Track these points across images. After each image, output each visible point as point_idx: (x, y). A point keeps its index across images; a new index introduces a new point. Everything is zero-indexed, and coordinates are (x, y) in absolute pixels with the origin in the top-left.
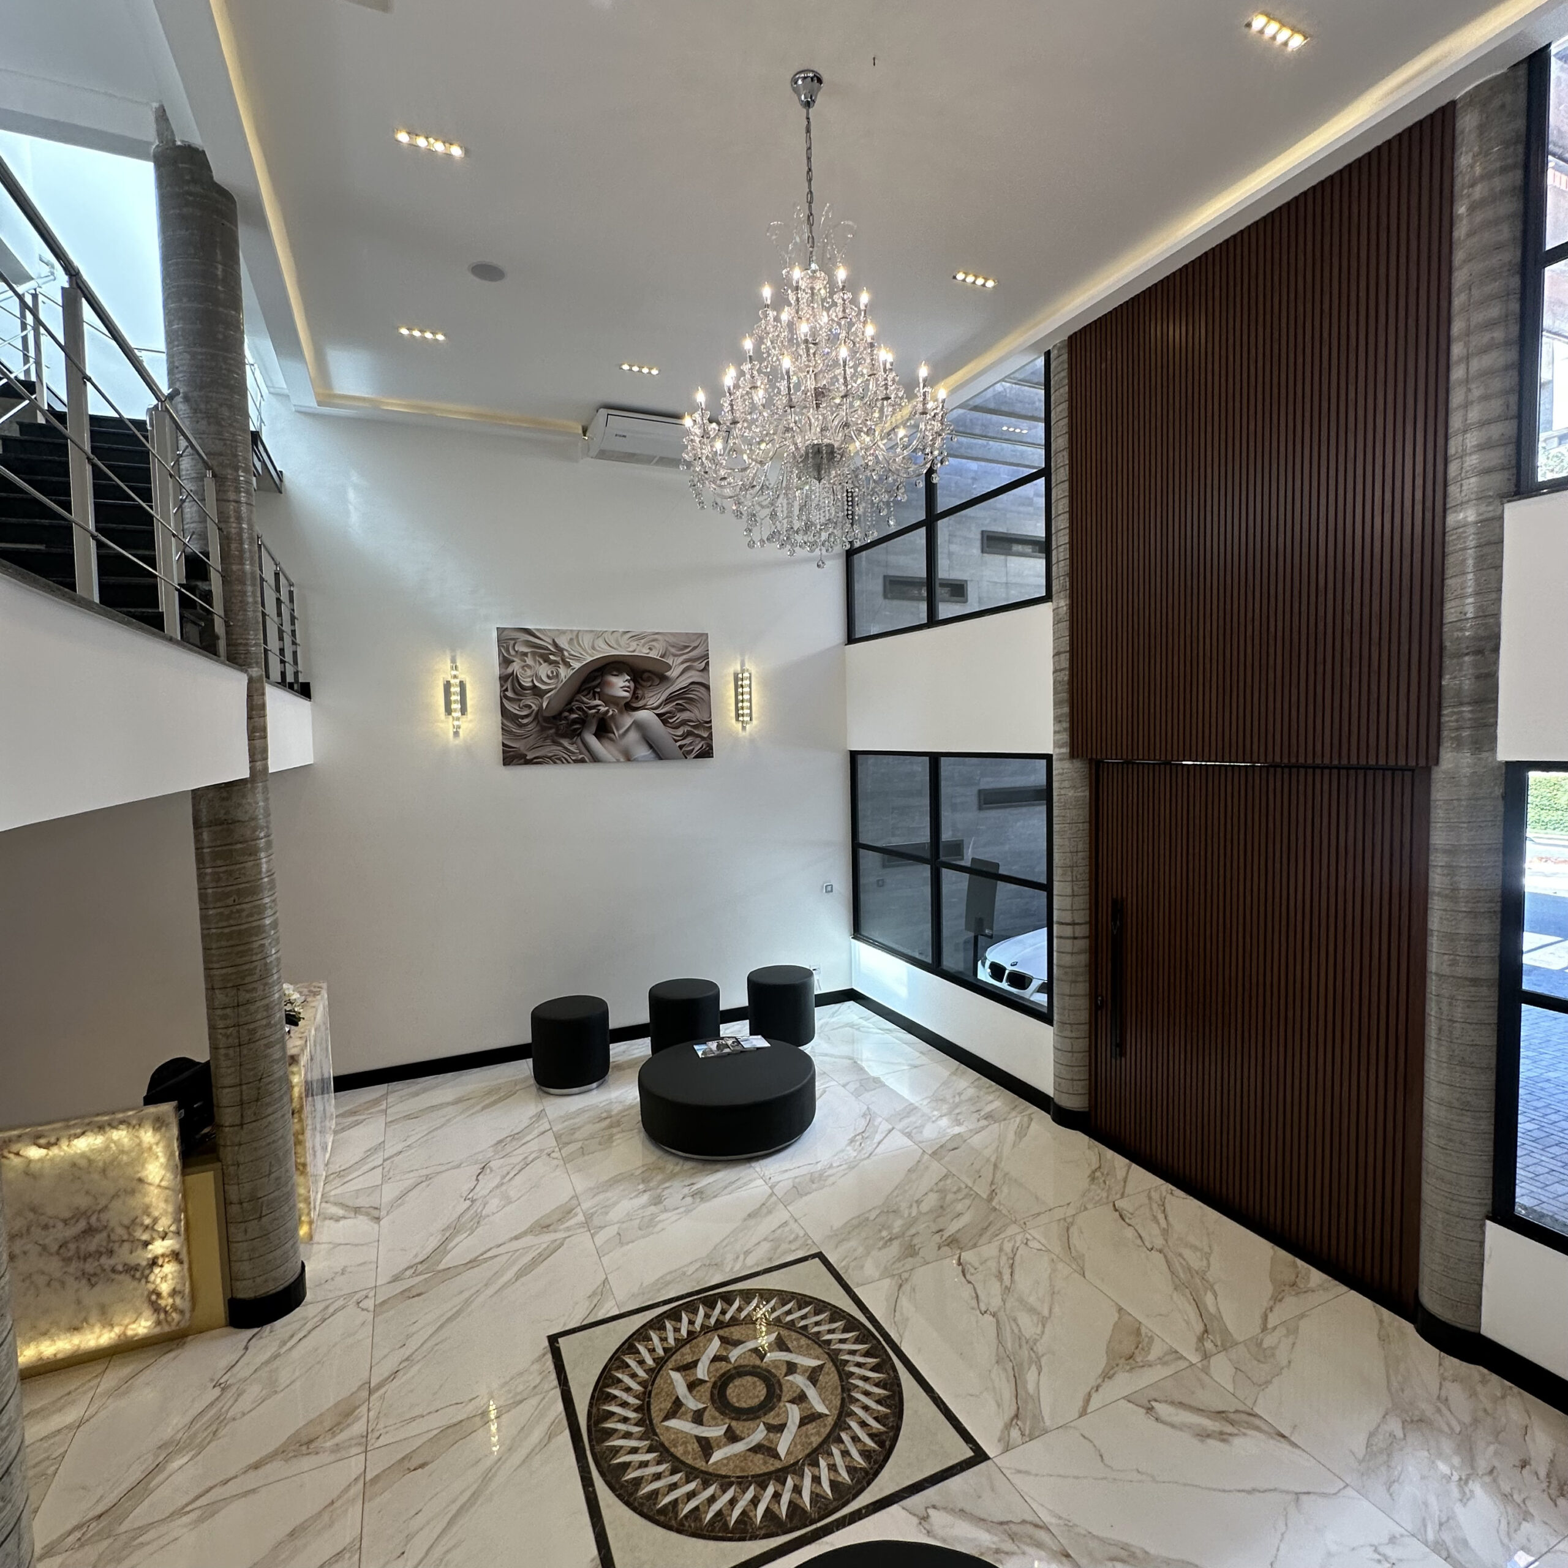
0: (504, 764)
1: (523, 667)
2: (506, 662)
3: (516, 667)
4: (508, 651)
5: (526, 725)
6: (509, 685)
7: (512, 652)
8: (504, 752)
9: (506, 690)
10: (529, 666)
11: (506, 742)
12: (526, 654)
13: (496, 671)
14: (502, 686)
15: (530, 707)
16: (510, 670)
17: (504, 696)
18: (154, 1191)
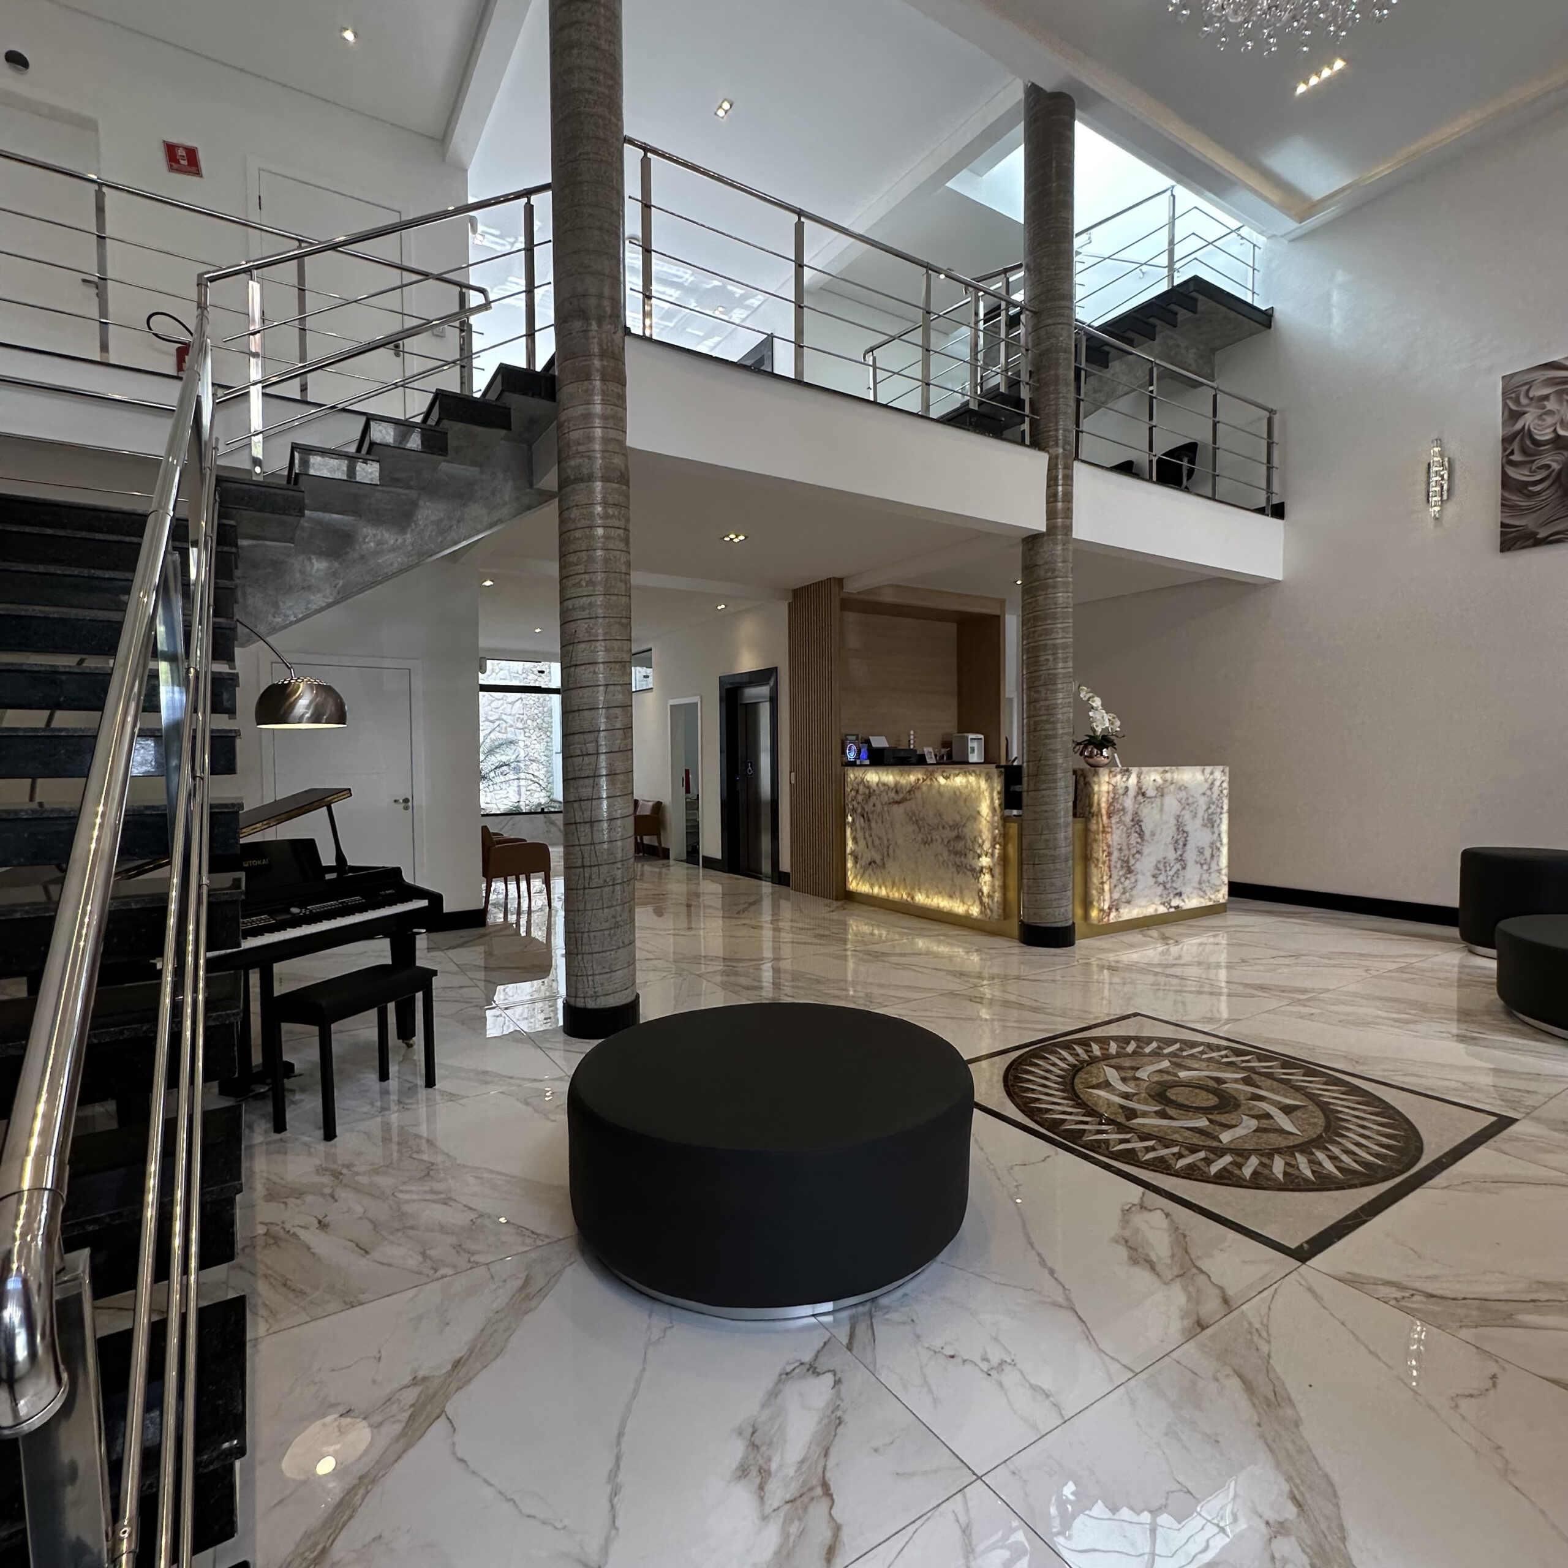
0: (1502, 550)
1: (1540, 417)
2: (1512, 416)
3: (1529, 420)
4: (1517, 401)
5: (1539, 493)
6: (1516, 446)
7: (1524, 401)
8: (1502, 534)
9: (1512, 453)
10: (1550, 413)
11: (1508, 521)
12: (1546, 398)
13: (1497, 430)
14: (1504, 450)
15: (1548, 467)
16: (1519, 425)
17: (1507, 462)
18: (984, 822)
